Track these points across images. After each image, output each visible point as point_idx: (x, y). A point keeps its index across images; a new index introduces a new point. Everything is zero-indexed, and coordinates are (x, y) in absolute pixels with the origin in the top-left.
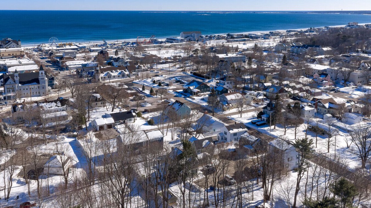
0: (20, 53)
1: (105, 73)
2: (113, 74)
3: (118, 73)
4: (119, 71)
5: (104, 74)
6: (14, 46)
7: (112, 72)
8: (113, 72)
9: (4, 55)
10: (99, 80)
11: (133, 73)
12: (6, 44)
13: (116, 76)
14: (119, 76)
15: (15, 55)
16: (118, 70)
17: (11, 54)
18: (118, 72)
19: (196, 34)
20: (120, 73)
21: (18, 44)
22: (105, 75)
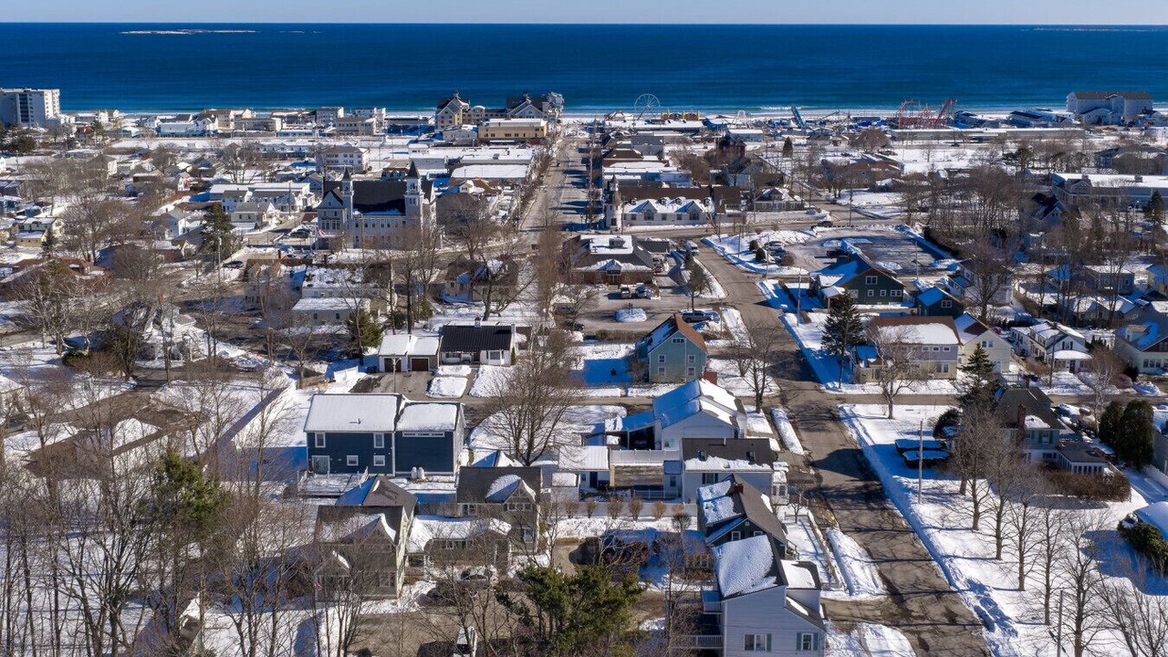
0: (534, 132)
1: (639, 203)
2: (660, 209)
3: (680, 207)
4: (684, 201)
5: (635, 207)
6: (530, 113)
7: (660, 202)
8: (664, 204)
9: (496, 136)
10: (615, 224)
11: (727, 211)
12: (514, 108)
13: (671, 215)
14: (679, 218)
15: (521, 136)
16: (682, 198)
17: (513, 133)
18: (680, 203)
19: (1126, 102)
20: (684, 209)
21: (541, 109)
22: (639, 209)
